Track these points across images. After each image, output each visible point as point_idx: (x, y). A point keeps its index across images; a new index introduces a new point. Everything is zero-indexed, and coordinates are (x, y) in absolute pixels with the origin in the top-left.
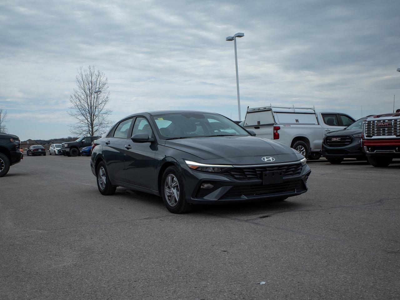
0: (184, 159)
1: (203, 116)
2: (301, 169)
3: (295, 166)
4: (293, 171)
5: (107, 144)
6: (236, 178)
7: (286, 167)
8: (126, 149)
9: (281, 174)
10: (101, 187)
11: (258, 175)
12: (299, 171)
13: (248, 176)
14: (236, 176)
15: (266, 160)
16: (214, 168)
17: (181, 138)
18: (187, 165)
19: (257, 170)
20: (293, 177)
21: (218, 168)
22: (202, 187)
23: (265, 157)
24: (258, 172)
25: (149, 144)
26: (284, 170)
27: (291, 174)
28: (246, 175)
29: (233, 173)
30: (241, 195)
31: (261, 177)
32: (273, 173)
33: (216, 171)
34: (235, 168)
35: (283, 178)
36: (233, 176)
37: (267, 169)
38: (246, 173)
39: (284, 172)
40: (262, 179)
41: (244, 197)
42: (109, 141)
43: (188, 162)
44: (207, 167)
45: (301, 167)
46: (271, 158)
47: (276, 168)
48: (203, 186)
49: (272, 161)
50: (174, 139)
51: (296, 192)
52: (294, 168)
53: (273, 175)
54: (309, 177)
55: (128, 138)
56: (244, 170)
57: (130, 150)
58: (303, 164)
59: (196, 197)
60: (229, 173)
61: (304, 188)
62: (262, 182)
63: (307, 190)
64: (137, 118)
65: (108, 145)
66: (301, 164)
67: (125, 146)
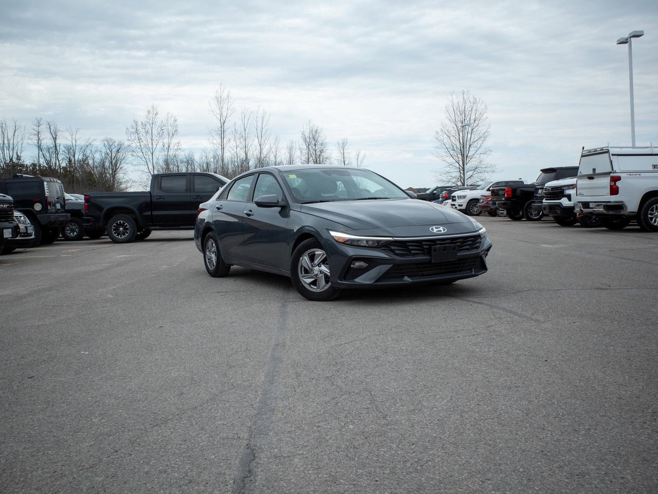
0: (328, 230)
1: (348, 172)
2: (480, 242)
3: (473, 239)
4: (469, 245)
5: (218, 208)
6: (396, 254)
7: (461, 240)
8: (246, 216)
9: (454, 249)
10: (209, 267)
11: (426, 251)
12: (478, 245)
13: (413, 252)
14: (397, 252)
15: (435, 230)
16: (367, 241)
17: (321, 202)
18: (332, 237)
19: (424, 243)
20: (470, 253)
21: (373, 241)
22: (352, 266)
23: (434, 227)
24: (425, 247)
25: (279, 209)
26: (459, 244)
27: (467, 249)
28: (410, 250)
29: (393, 248)
30: (403, 277)
31: (429, 253)
32: (445, 247)
33: (370, 245)
34: (396, 241)
35: (458, 254)
36: (392, 251)
37: (437, 242)
38: (410, 248)
39: (458, 246)
40: (431, 256)
41: (407, 279)
42: (221, 206)
43: (333, 233)
44: (358, 240)
45: (479, 240)
46: (441, 229)
47: (449, 241)
48: (353, 264)
49: (443, 232)
50: (312, 203)
51: (473, 273)
52: (472, 240)
53: (445, 250)
54: (490, 253)
55: (248, 201)
56: (408, 244)
57: (251, 217)
58: (482, 237)
59: (345, 279)
60: (389, 248)
61: (483, 268)
62: (431, 259)
63: (487, 270)
64: (260, 175)
65: (220, 210)
66: (479, 236)
67: (245, 212)
